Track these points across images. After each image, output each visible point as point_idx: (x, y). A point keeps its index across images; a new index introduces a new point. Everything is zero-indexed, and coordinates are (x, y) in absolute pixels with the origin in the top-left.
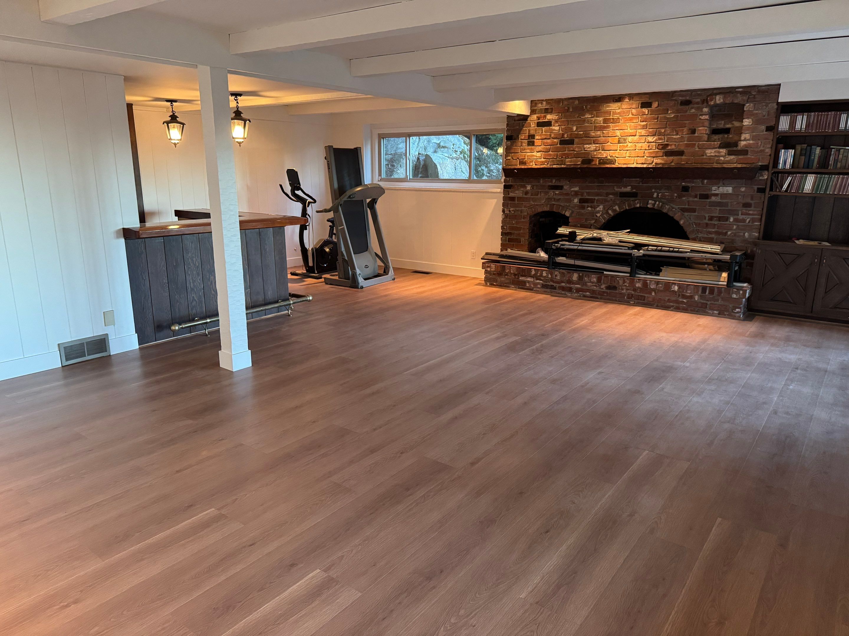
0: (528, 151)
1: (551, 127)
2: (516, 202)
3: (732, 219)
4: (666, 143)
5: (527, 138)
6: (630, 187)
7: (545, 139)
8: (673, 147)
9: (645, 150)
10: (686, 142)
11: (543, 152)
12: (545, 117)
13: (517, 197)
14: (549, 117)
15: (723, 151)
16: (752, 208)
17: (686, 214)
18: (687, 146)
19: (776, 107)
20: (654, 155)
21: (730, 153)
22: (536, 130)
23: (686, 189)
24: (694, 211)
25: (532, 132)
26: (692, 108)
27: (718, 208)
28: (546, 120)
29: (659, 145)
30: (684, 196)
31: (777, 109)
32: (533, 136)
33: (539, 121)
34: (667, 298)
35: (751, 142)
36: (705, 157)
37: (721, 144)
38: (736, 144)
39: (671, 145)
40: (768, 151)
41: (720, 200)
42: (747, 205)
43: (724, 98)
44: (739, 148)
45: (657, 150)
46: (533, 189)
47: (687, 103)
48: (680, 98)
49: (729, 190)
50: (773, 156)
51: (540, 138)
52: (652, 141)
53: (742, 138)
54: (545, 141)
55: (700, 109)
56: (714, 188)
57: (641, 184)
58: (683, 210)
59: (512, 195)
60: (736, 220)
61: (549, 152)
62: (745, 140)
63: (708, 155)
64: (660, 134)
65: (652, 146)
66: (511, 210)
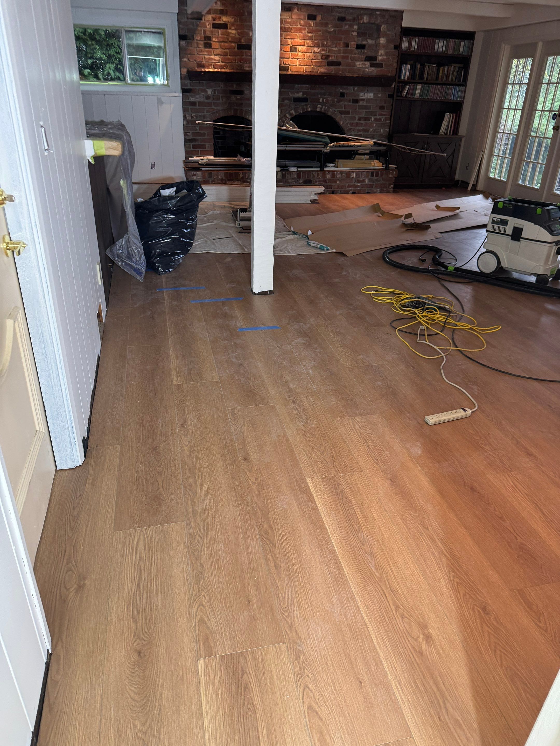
0: (206, 53)
1: (227, 30)
2: (197, 107)
3: (373, 119)
4: (328, 54)
5: (203, 39)
6: (301, 93)
7: (223, 42)
8: (333, 58)
9: (312, 59)
10: (342, 54)
11: (221, 55)
12: (220, 18)
13: (199, 102)
14: (225, 19)
15: (368, 64)
16: (385, 110)
17: (343, 116)
18: (344, 57)
19: (400, 30)
20: (318, 64)
21: (372, 65)
22: (212, 32)
23: (342, 95)
24: (348, 113)
25: (208, 34)
26: (346, 24)
27: (364, 111)
28: (222, 22)
29: (322, 55)
30: (342, 101)
31: (401, 32)
32: (209, 38)
33: (215, 22)
34: (347, 184)
35: (385, 57)
36: (355, 68)
37: (366, 57)
38: (375, 58)
39: (332, 56)
40: (395, 65)
41: (365, 104)
42: (382, 108)
43: (370, 18)
44: (377, 62)
45: (321, 60)
46: (215, 93)
47: (342, 19)
48: (338, 14)
49: (370, 95)
50: (398, 69)
51: (217, 40)
52: (318, 51)
53: (380, 54)
54: (223, 44)
55: (351, 26)
56: (361, 94)
57: (310, 91)
58: (341, 113)
59: (192, 99)
60: (376, 120)
61: (227, 55)
62: (381, 55)
63: (358, 66)
64: (323, 45)
65: (318, 56)
66: (193, 115)
